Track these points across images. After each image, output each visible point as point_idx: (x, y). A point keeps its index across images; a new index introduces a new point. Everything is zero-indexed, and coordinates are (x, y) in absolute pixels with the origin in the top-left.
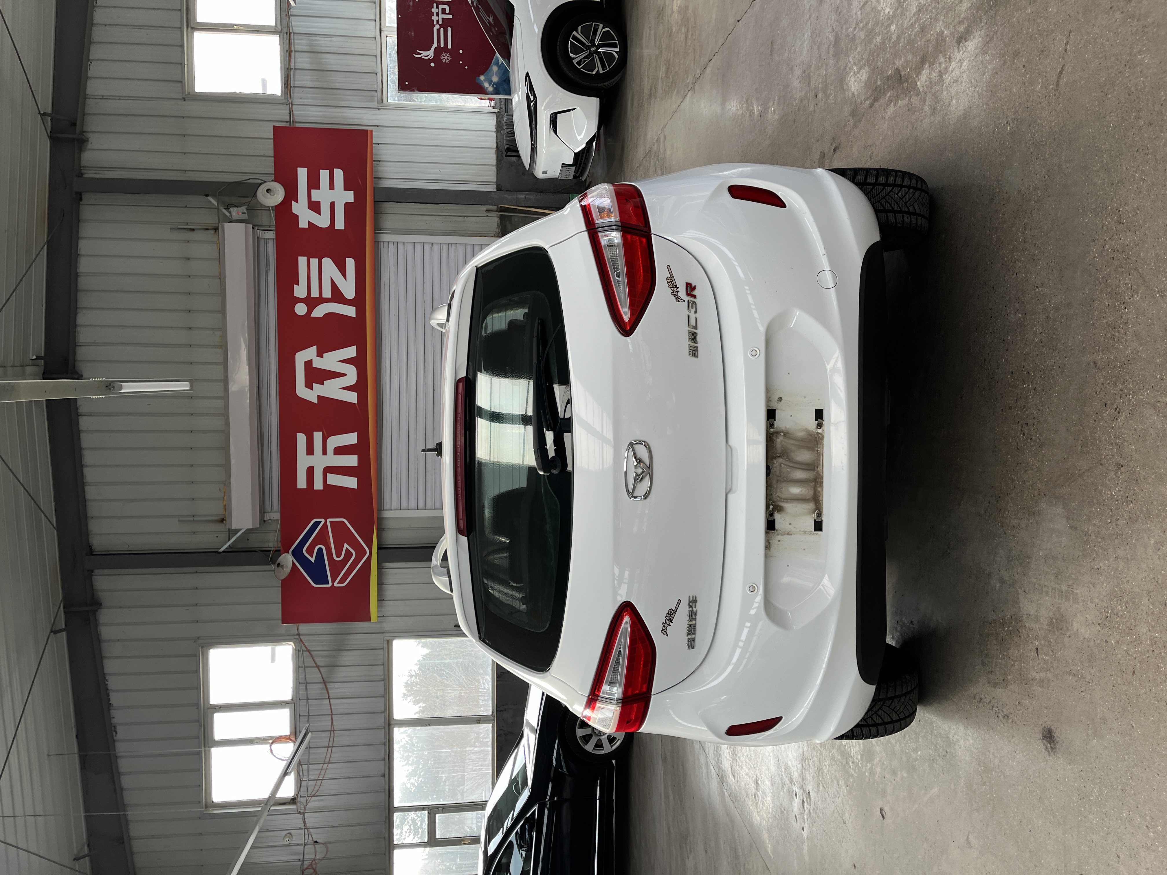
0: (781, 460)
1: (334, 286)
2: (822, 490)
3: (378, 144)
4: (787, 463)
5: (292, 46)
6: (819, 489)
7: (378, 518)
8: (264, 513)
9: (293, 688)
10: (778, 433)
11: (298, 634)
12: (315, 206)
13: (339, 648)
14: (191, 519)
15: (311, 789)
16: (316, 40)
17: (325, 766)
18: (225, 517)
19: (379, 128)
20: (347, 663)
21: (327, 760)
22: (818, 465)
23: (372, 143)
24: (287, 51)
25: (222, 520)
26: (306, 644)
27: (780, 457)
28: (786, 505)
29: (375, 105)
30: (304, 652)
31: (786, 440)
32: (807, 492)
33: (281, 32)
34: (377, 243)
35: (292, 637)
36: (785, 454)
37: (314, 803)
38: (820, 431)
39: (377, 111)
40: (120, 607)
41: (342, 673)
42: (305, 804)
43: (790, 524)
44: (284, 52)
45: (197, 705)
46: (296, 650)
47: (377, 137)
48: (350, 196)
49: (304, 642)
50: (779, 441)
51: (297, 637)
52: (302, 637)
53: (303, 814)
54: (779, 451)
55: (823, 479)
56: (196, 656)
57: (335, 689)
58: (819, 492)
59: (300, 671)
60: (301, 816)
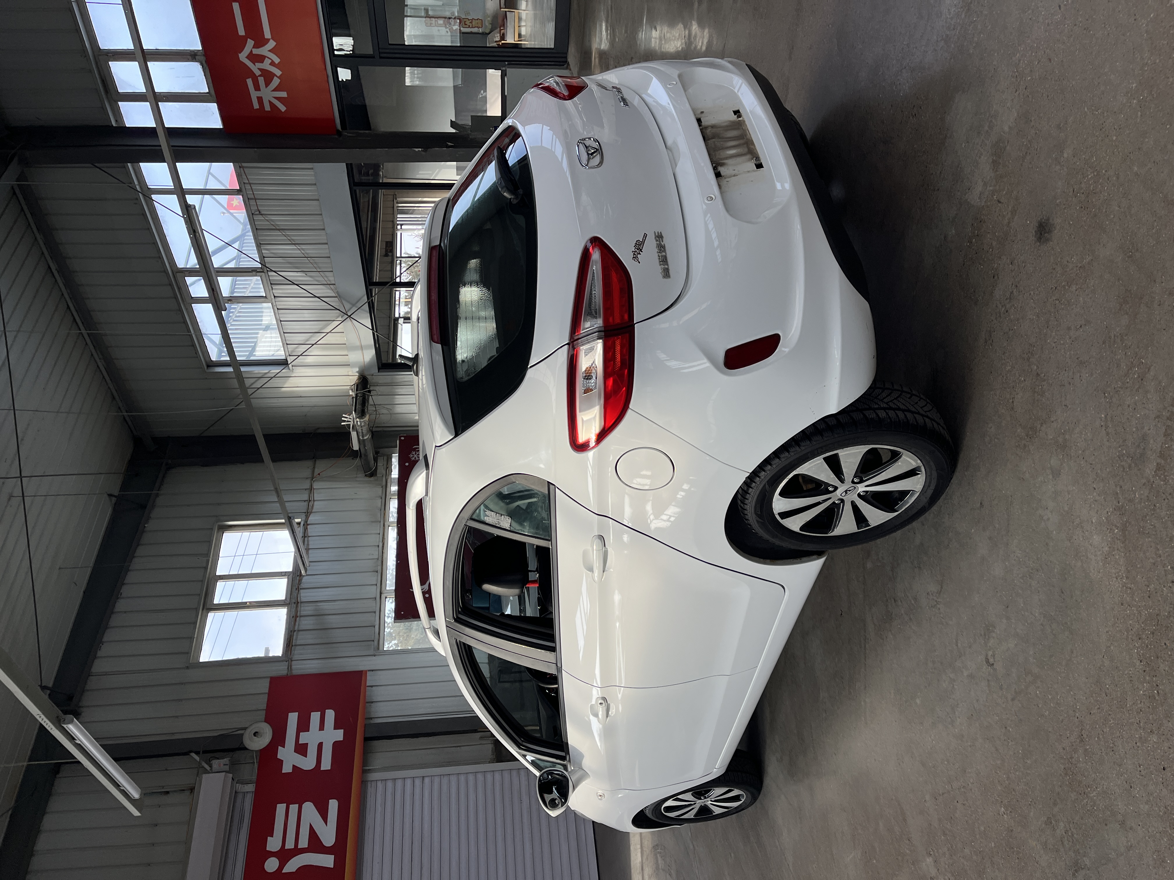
0: (715, 140)
1: (313, 833)
2: (755, 146)
3: (372, 686)
4: (719, 140)
5: (299, 612)
10: (706, 128)
12: (301, 749)
16: (321, 605)
19: (373, 672)
22: (746, 135)
23: (366, 686)
24: (293, 617)
27: (712, 138)
28: (726, 162)
29: (371, 652)
31: (716, 129)
32: (742, 150)
33: (289, 604)
34: (364, 783)
36: (717, 136)
38: (739, 119)
39: (374, 658)
43: (734, 170)
44: (290, 617)
47: (370, 679)
48: (339, 735)
50: (711, 130)
54: (711, 135)
55: (753, 141)
58: (752, 148)
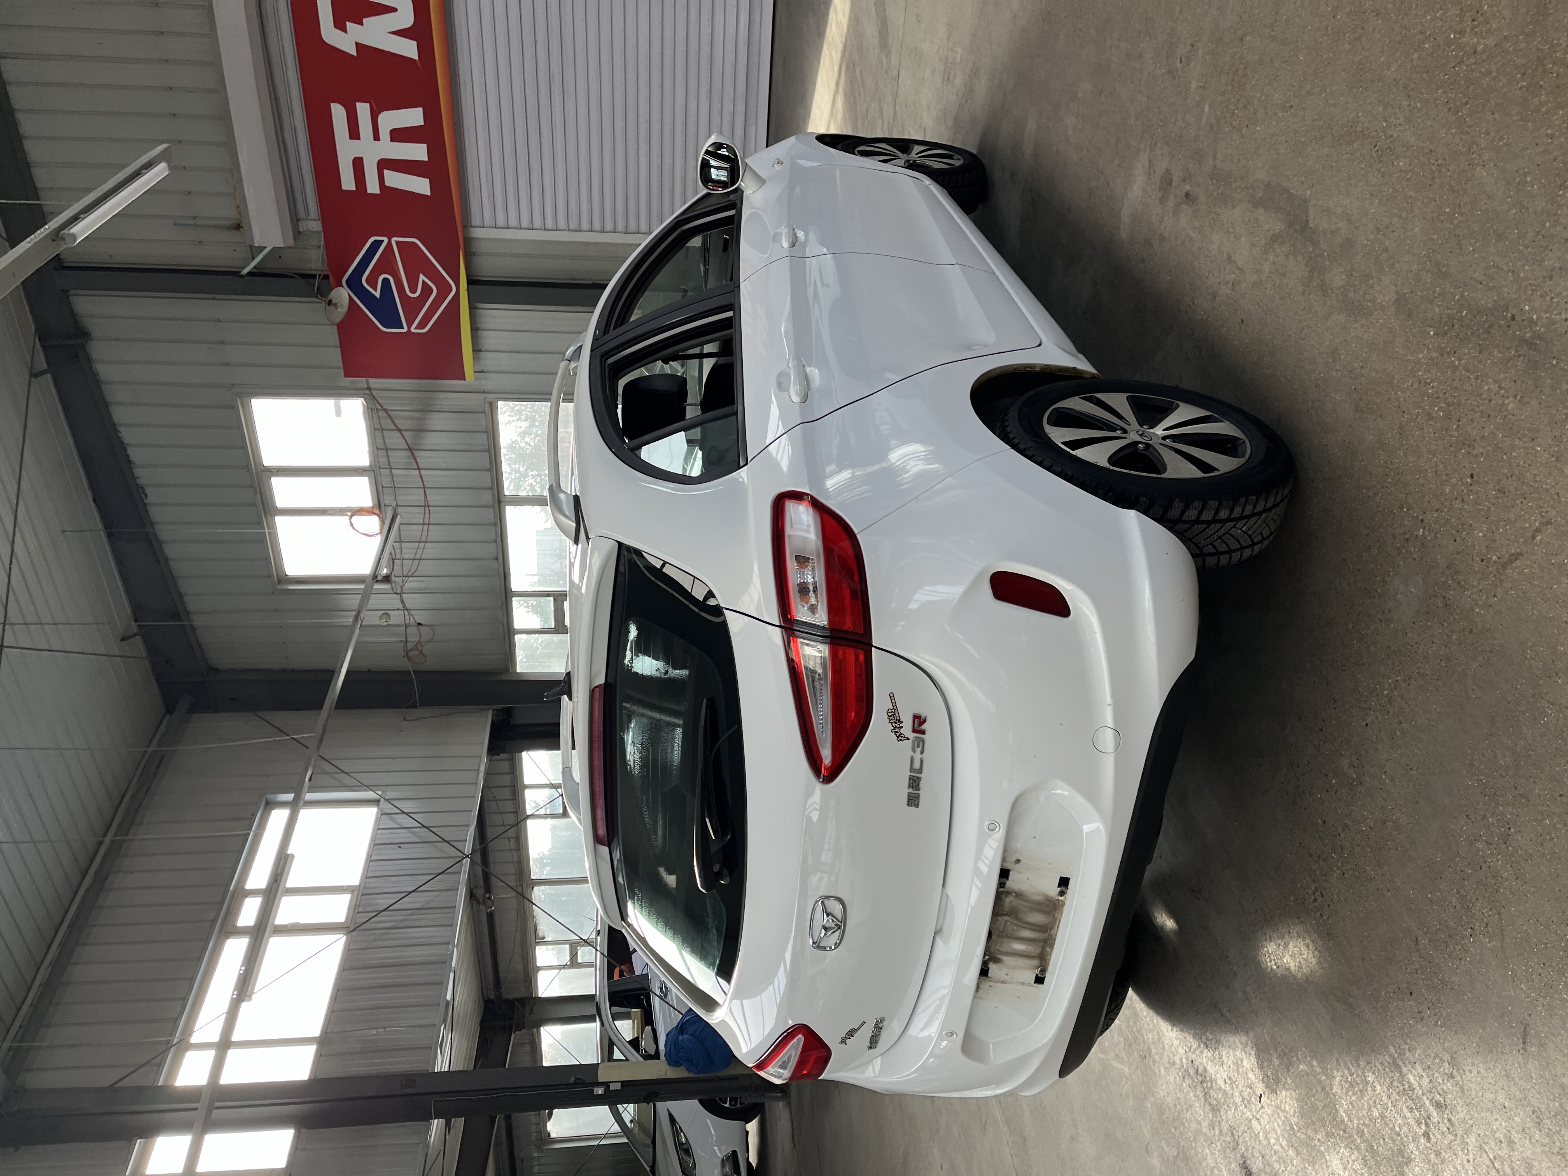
0: (1007, 918)
4: (1015, 922)
6: (1048, 950)
7: (464, 238)
8: (298, 220)
9: (369, 452)
10: (1008, 893)
11: (369, 389)
13: (426, 410)
14: (192, 222)
15: (406, 569)
17: (422, 545)
18: (241, 222)
20: (438, 428)
21: (424, 539)
22: (1052, 928)
25: (238, 227)
26: (380, 401)
27: (1007, 915)
28: (1004, 958)
30: (379, 412)
31: (1018, 901)
32: (1033, 950)
35: (361, 392)
36: (1013, 913)
37: (411, 584)
38: (1060, 898)
40: (117, 339)
41: (432, 440)
42: (401, 584)
43: (1007, 975)
45: (248, 467)
46: (368, 409)
49: (378, 399)
50: (1009, 900)
51: (368, 392)
52: (374, 392)
53: (401, 594)
54: (1007, 909)
55: (1055, 941)
56: (233, 408)
57: (424, 458)
58: (1047, 952)
59: (376, 435)
60: (399, 596)
